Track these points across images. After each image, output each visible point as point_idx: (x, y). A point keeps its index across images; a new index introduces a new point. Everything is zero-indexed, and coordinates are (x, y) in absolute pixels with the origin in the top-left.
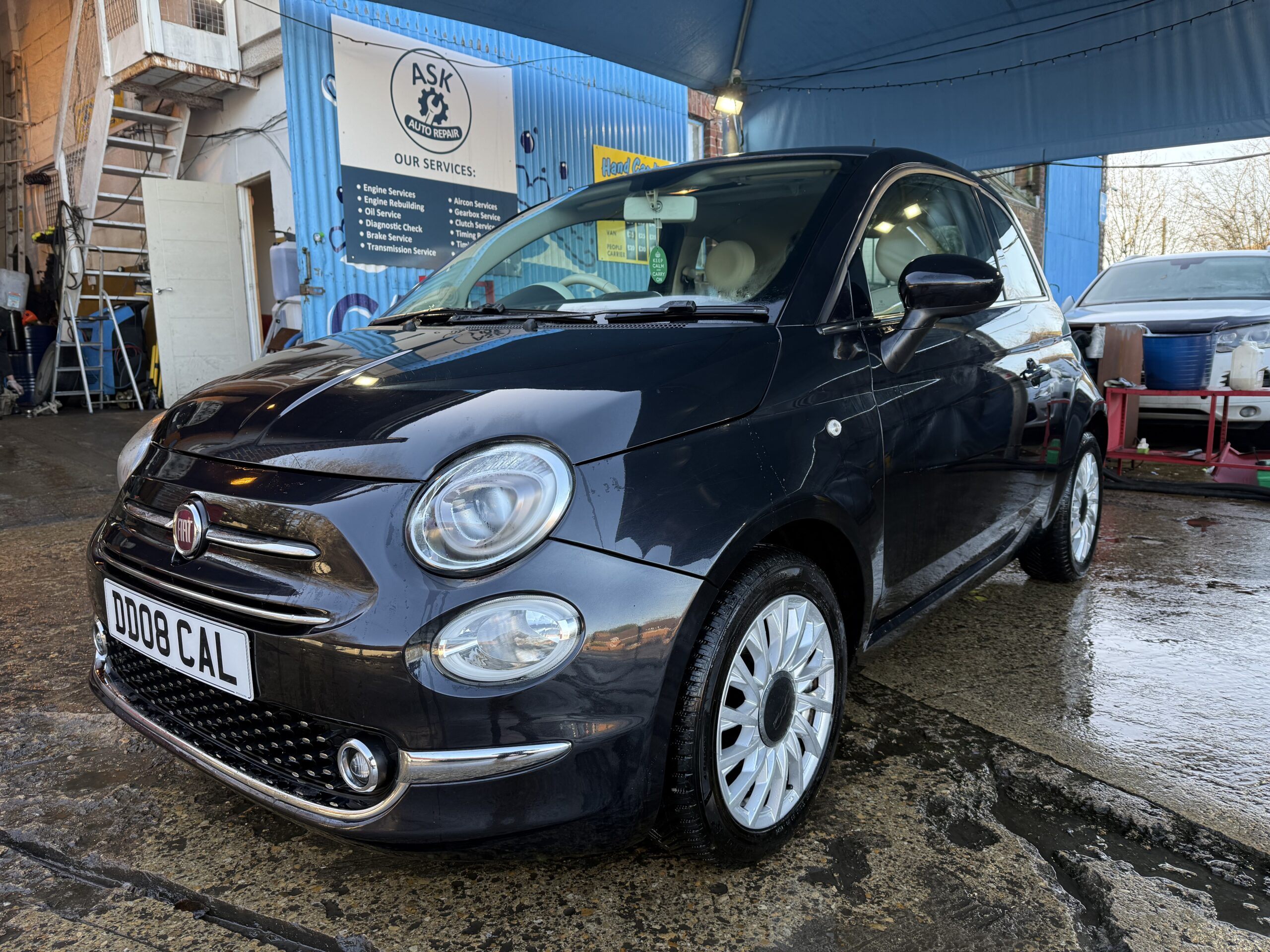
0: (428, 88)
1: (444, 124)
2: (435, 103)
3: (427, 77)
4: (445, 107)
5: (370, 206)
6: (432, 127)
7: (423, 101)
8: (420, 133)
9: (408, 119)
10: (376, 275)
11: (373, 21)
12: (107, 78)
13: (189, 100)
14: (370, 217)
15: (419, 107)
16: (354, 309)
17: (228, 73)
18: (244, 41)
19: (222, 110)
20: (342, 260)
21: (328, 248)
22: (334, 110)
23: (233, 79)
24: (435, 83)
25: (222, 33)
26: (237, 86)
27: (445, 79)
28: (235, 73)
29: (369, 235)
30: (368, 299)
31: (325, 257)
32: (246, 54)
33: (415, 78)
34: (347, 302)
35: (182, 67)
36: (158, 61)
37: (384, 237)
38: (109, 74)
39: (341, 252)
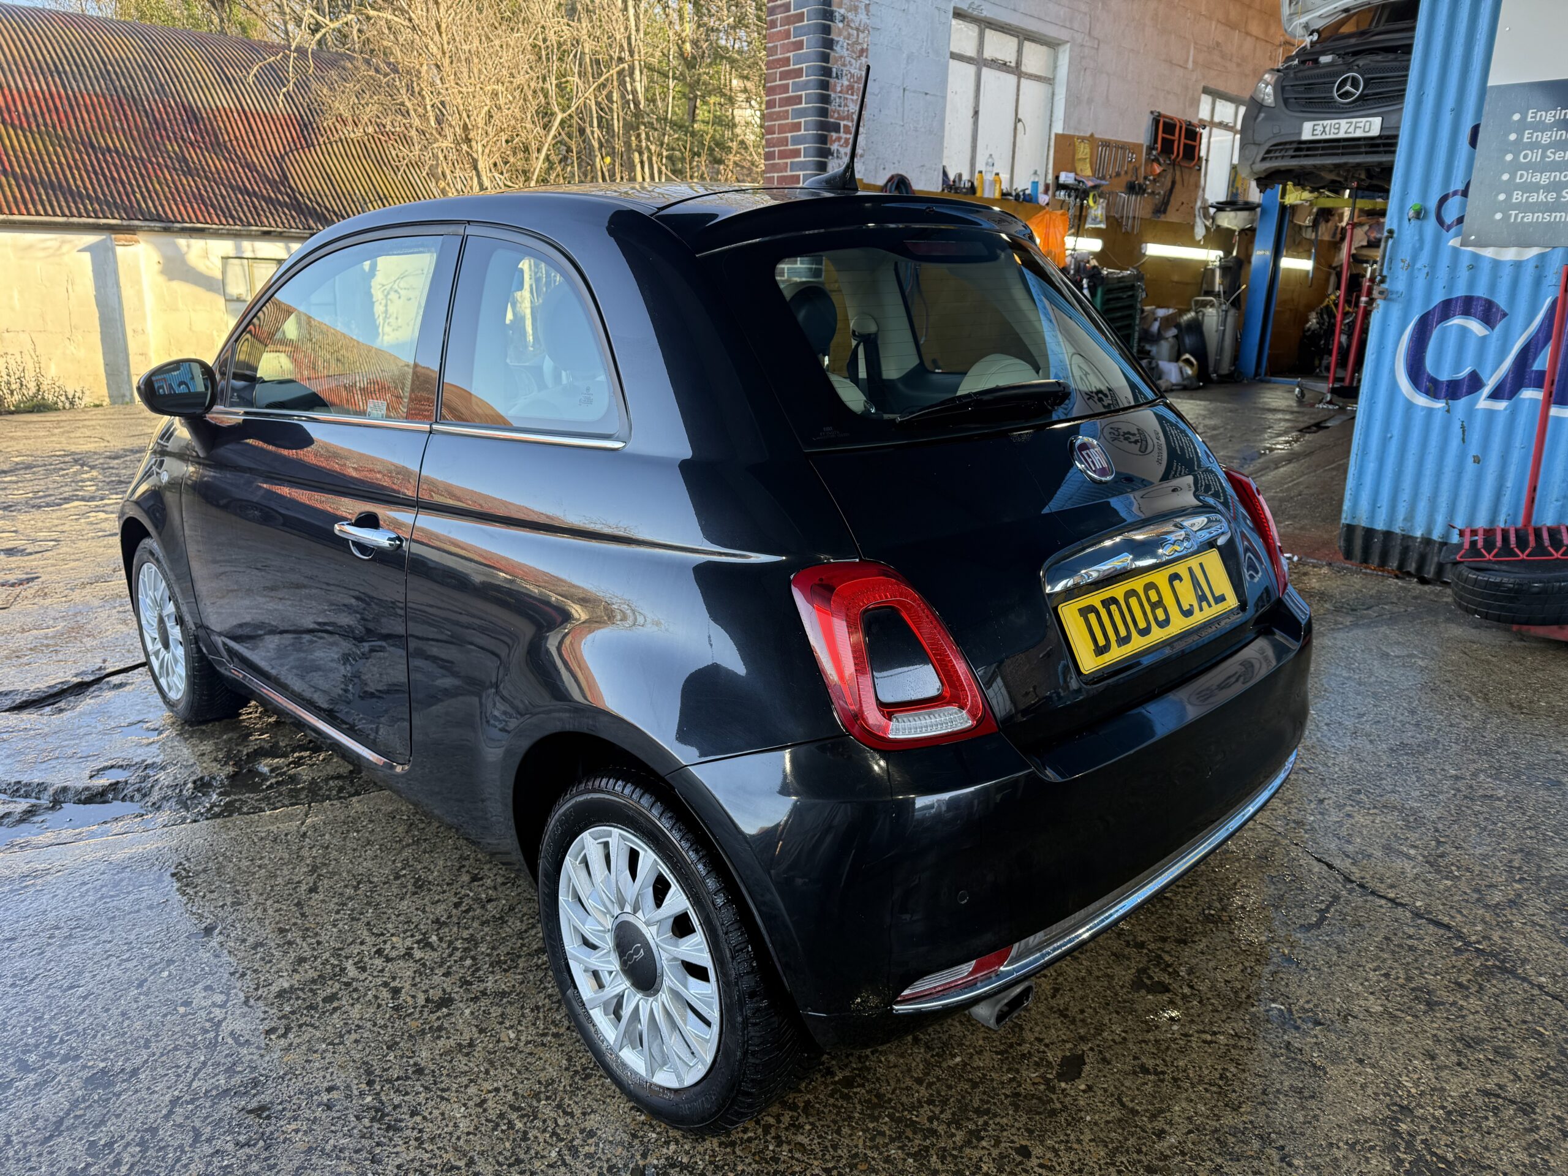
5: (1534, 146)
10: (1518, 265)
14: (1528, 167)
16: (1457, 321)
20: (1452, 243)
21: (1431, 222)
29: (1517, 197)
30: (1489, 305)
31: (1421, 240)
34: (1446, 309)
37: (1551, 197)
39: (1453, 230)
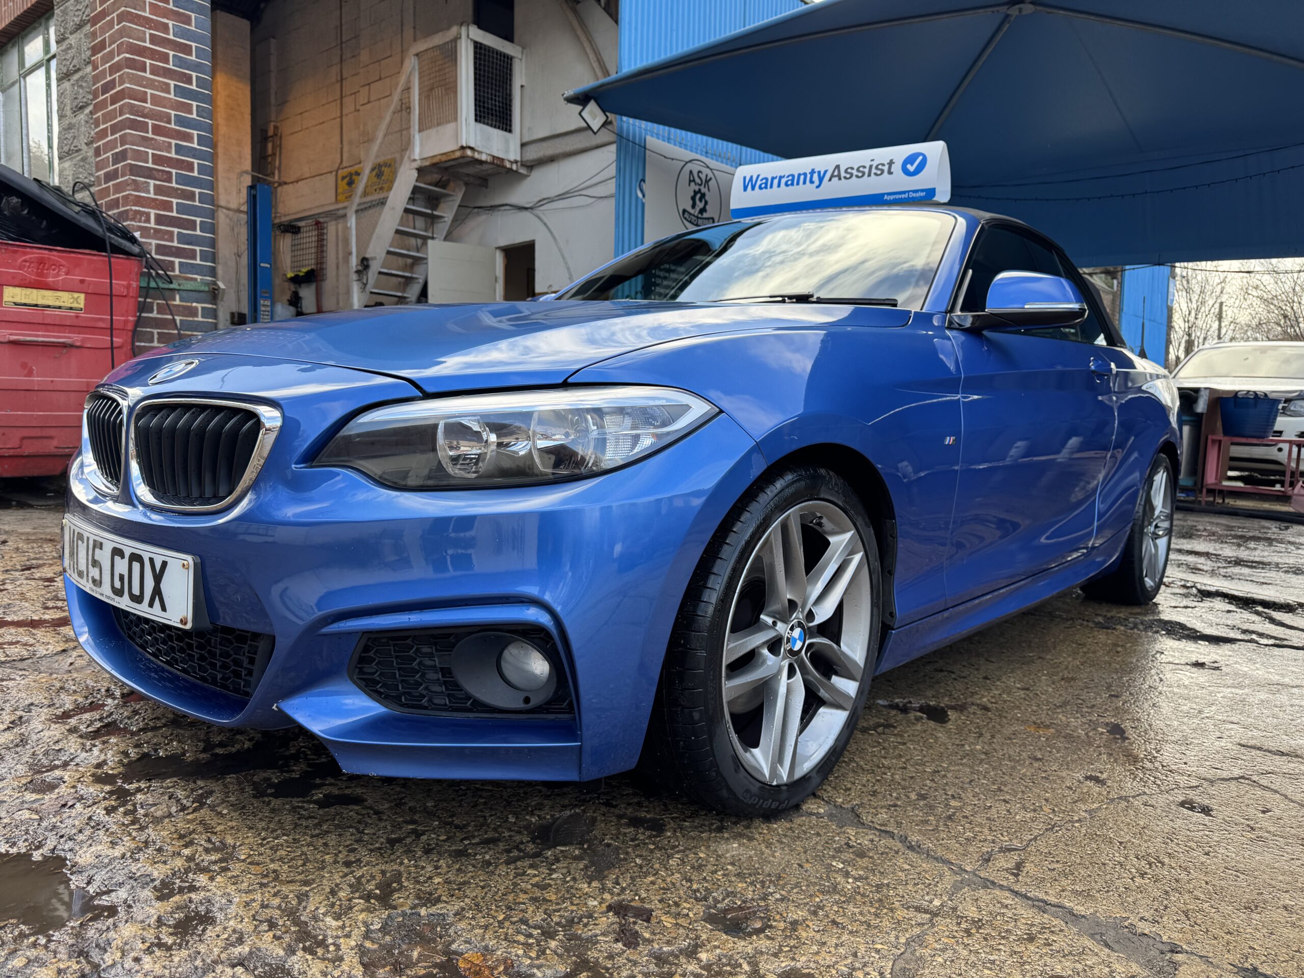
0: (697, 188)
1: (705, 215)
2: (700, 200)
3: (698, 180)
4: (706, 203)
6: (698, 217)
7: (693, 198)
8: (690, 222)
9: (684, 211)
11: (669, 140)
12: (415, 160)
13: (466, 179)
15: (691, 202)
17: (512, 162)
18: (526, 139)
19: (487, 187)
22: (643, 204)
23: (514, 167)
24: (700, 185)
25: (510, 131)
26: (516, 172)
27: (707, 181)
28: (516, 162)
32: (525, 148)
33: (690, 181)
35: (484, 157)
36: (469, 153)
38: (417, 157)
